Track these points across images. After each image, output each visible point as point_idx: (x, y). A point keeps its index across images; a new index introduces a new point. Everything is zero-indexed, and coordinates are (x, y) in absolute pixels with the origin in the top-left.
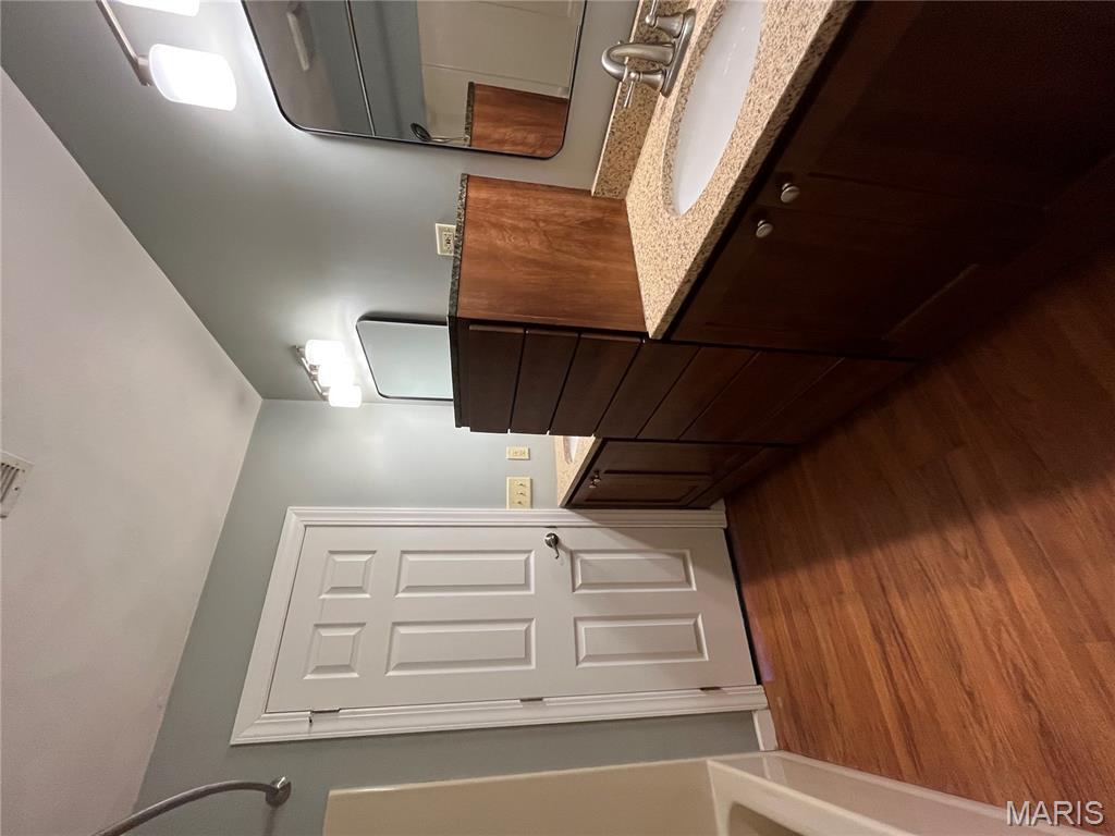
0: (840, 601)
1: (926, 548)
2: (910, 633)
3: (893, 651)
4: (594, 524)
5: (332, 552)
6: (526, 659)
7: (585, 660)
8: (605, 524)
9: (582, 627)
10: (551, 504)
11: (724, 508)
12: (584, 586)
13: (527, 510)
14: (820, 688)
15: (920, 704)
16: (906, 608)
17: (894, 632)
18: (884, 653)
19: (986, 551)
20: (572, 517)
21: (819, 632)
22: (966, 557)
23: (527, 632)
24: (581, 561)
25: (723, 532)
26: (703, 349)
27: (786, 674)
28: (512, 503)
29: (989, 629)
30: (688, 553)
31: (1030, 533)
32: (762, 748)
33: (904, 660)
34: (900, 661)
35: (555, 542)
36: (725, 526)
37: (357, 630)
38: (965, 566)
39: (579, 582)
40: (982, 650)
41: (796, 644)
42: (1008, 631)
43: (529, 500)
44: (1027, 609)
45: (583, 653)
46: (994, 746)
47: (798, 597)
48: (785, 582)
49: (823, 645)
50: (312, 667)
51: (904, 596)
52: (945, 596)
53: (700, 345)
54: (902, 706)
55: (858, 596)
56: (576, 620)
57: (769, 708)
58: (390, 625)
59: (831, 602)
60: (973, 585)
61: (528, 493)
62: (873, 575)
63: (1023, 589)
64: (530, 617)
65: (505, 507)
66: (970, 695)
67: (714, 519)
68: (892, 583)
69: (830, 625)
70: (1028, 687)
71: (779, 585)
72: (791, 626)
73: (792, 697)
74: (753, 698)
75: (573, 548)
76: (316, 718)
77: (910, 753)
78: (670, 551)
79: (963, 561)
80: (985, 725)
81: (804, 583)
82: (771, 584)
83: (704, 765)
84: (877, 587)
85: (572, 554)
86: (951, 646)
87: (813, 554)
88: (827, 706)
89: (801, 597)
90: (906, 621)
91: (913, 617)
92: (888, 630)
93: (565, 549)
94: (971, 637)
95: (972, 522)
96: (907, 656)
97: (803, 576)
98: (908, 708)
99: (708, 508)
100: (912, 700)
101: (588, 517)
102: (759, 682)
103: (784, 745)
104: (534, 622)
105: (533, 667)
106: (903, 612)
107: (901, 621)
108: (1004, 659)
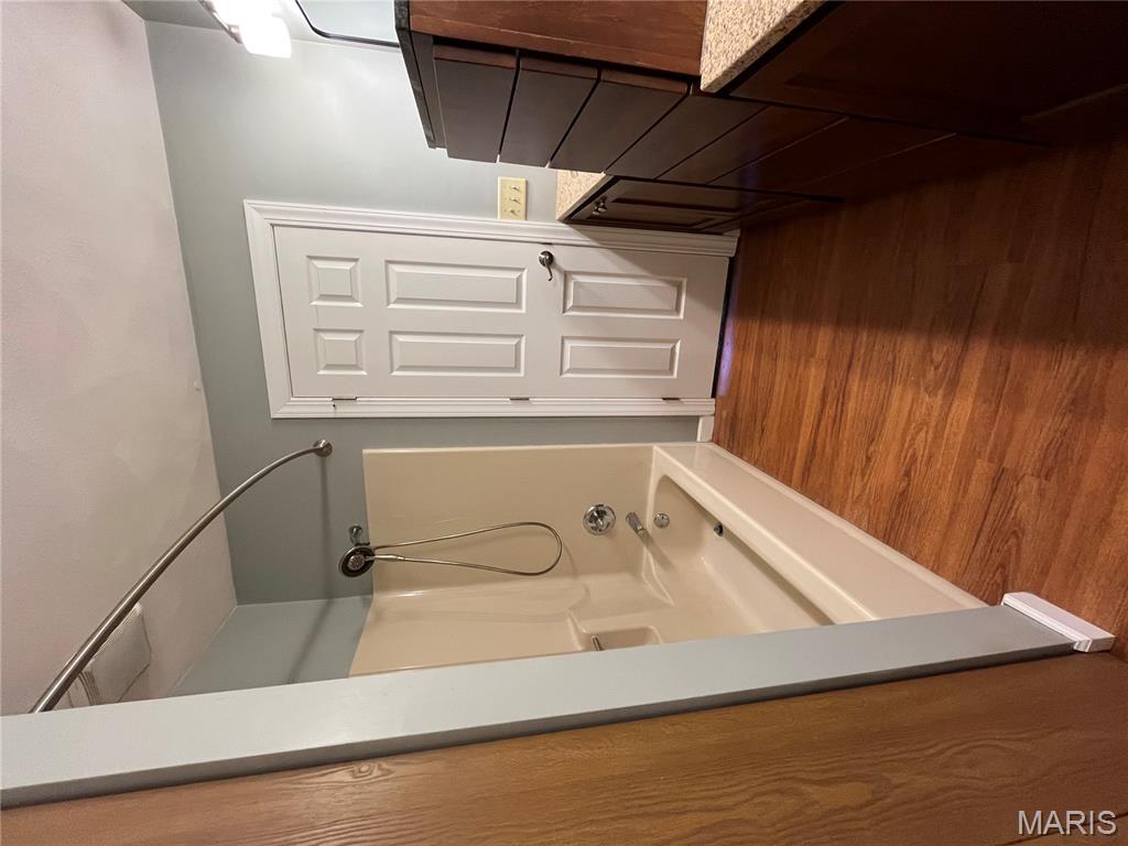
0: (807, 361)
1: (908, 348)
2: (851, 405)
3: (830, 411)
4: (595, 244)
5: (310, 257)
6: (516, 368)
7: (569, 371)
8: (604, 244)
9: (568, 345)
10: (548, 216)
11: (739, 235)
12: (575, 308)
13: (522, 223)
14: (760, 414)
15: (828, 450)
16: (859, 387)
17: (838, 400)
18: (822, 411)
19: (958, 367)
20: (572, 234)
21: (778, 377)
22: (936, 368)
23: (517, 346)
24: (575, 283)
25: (728, 260)
26: (772, 108)
27: (737, 397)
28: (504, 211)
29: (914, 425)
30: (685, 281)
31: (1008, 369)
32: (699, 439)
33: (834, 422)
34: (830, 420)
35: (549, 261)
36: (732, 255)
37: (358, 335)
38: (931, 374)
39: (570, 303)
40: (898, 436)
41: (755, 380)
42: (927, 432)
43: (522, 208)
44: (955, 423)
45: (567, 366)
46: (864, 490)
47: (773, 344)
48: (767, 329)
49: (776, 389)
50: (322, 366)
51: (864, 377)
52: (897, 390)
53: (769, 103)
54: (814, 448)
55: (825, 364)
56: (563, 339)
57: (714, 415)
58: (387, 334)
59: (799, 360)
60: (926, 390)
61: (523, 201)
62: (848, 353)
63: (964, 408)
64: (520, 333)
65: (496, 216)
66: (869, 459)
67: (725, 246)
68: (861, 363)
69: (790, 376)
70: (913, 468)
71: (761, 328)
72: (758, 365)
73: (735, 414)
74: (704, 407)
75: (567, 268)
76: (336, 403)
77: (803, 474)
78: (668, 278)
79: (933, 369)
80: (866, 478)
81: (785, 335)
82: (755, 326)
83: (651, 449)
84: (846, 361)
85: (566, 275)
86: (876, 424)
87: (805, 314)
88: (759, 428)
89: (776, 346)
90: (853, 395)
91: (860, 395)
92: (833, 396)
93: (559, 270)
94: (896, 426)
95: (967, 340)
96: (838, 420)
97: (785, 330)
98: (819, 450)
99: (721, 234)
100: (824, 446)
101: (587, 235)
102: (714, 395)
103: (716, 440)
104: (524, 338)
105: (522, 374)
106: (855, 389)
107: (849, 393)
108: (910, 447)
